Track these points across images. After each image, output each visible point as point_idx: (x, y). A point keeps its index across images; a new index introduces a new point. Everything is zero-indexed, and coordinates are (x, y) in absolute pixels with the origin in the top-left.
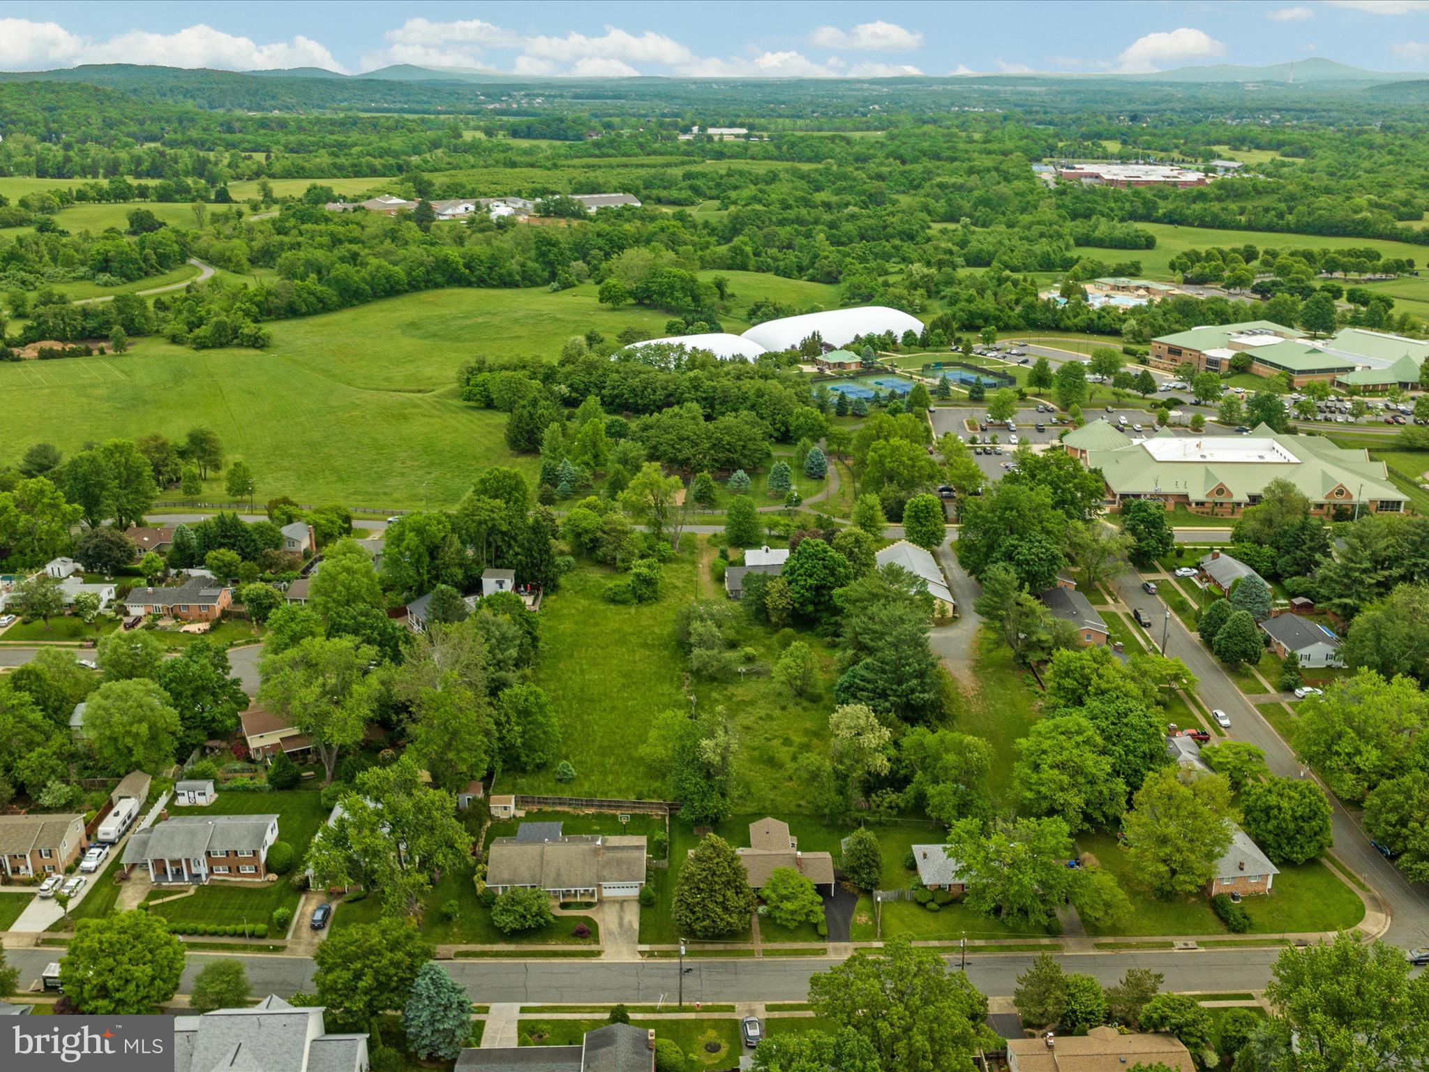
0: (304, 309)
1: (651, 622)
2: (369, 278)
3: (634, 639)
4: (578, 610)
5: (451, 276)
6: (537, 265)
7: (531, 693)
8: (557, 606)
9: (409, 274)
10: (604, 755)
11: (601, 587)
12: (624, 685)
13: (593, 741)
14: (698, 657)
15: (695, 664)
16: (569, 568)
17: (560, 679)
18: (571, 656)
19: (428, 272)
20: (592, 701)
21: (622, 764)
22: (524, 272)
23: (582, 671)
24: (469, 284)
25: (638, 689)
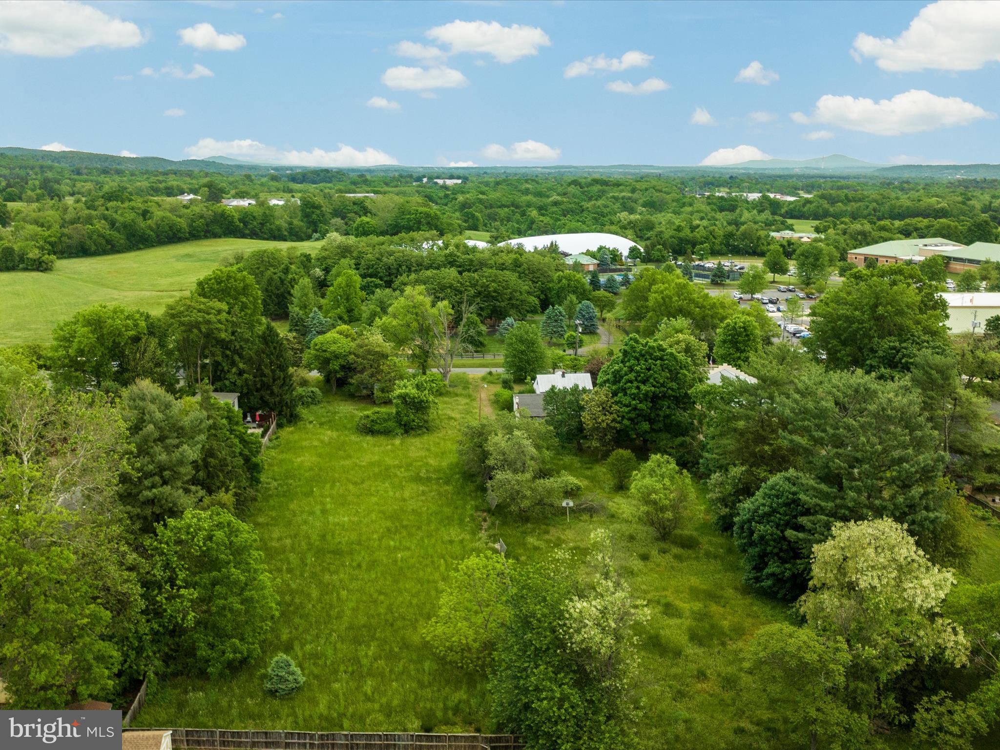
0: (93, 248)
1: (423, 453)
2: (154, 226)
3: (401, 473)
4: (322, 442)
5: (228, 228)
6: (302, 224)
7: (220, 526)
8: (296, 437)
9: (190, 226)
10: (357, 641)
11: (353, 417)
12: (388, 530)
13: (339, 617)
14: (502, 484)
15: (494, 498)
16: (313, 400)
17: (289, 523)
18: (310, 494)
19: (207, 225)
20: (337, 552)
21: (391, 657)
22: (291, 229)
23: (324, 512)
24: (244, 236)
25: (411, 535)
